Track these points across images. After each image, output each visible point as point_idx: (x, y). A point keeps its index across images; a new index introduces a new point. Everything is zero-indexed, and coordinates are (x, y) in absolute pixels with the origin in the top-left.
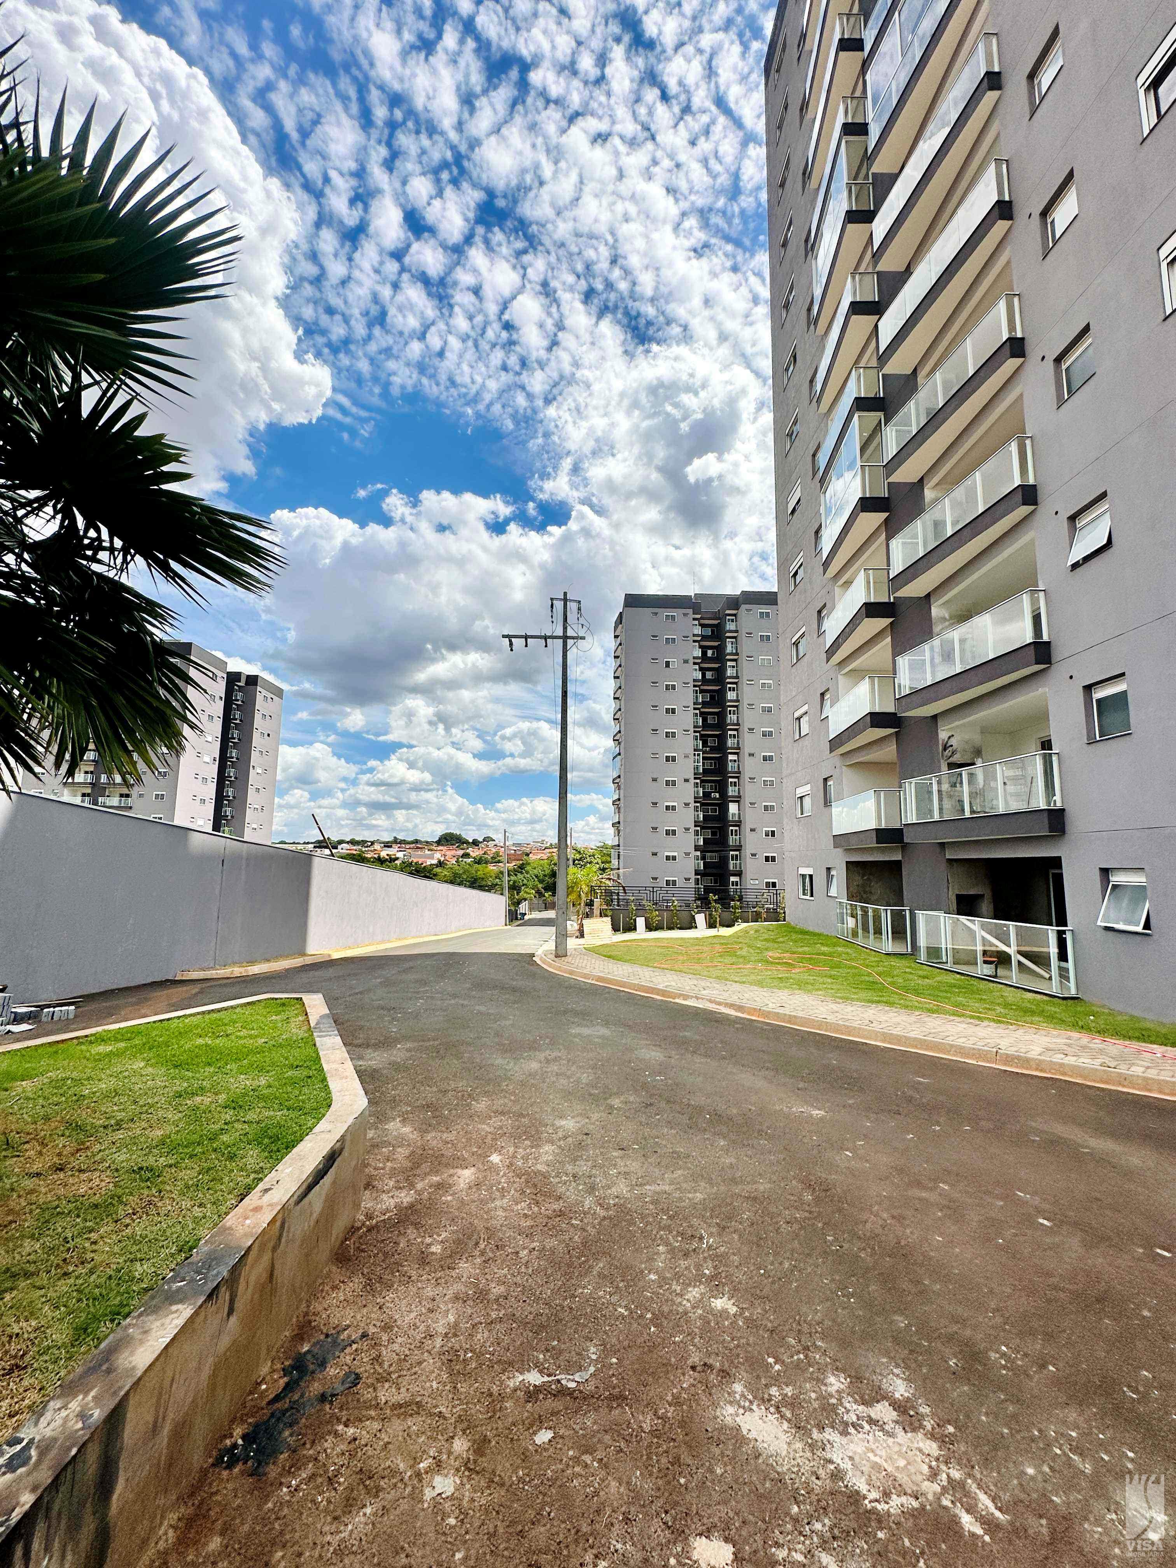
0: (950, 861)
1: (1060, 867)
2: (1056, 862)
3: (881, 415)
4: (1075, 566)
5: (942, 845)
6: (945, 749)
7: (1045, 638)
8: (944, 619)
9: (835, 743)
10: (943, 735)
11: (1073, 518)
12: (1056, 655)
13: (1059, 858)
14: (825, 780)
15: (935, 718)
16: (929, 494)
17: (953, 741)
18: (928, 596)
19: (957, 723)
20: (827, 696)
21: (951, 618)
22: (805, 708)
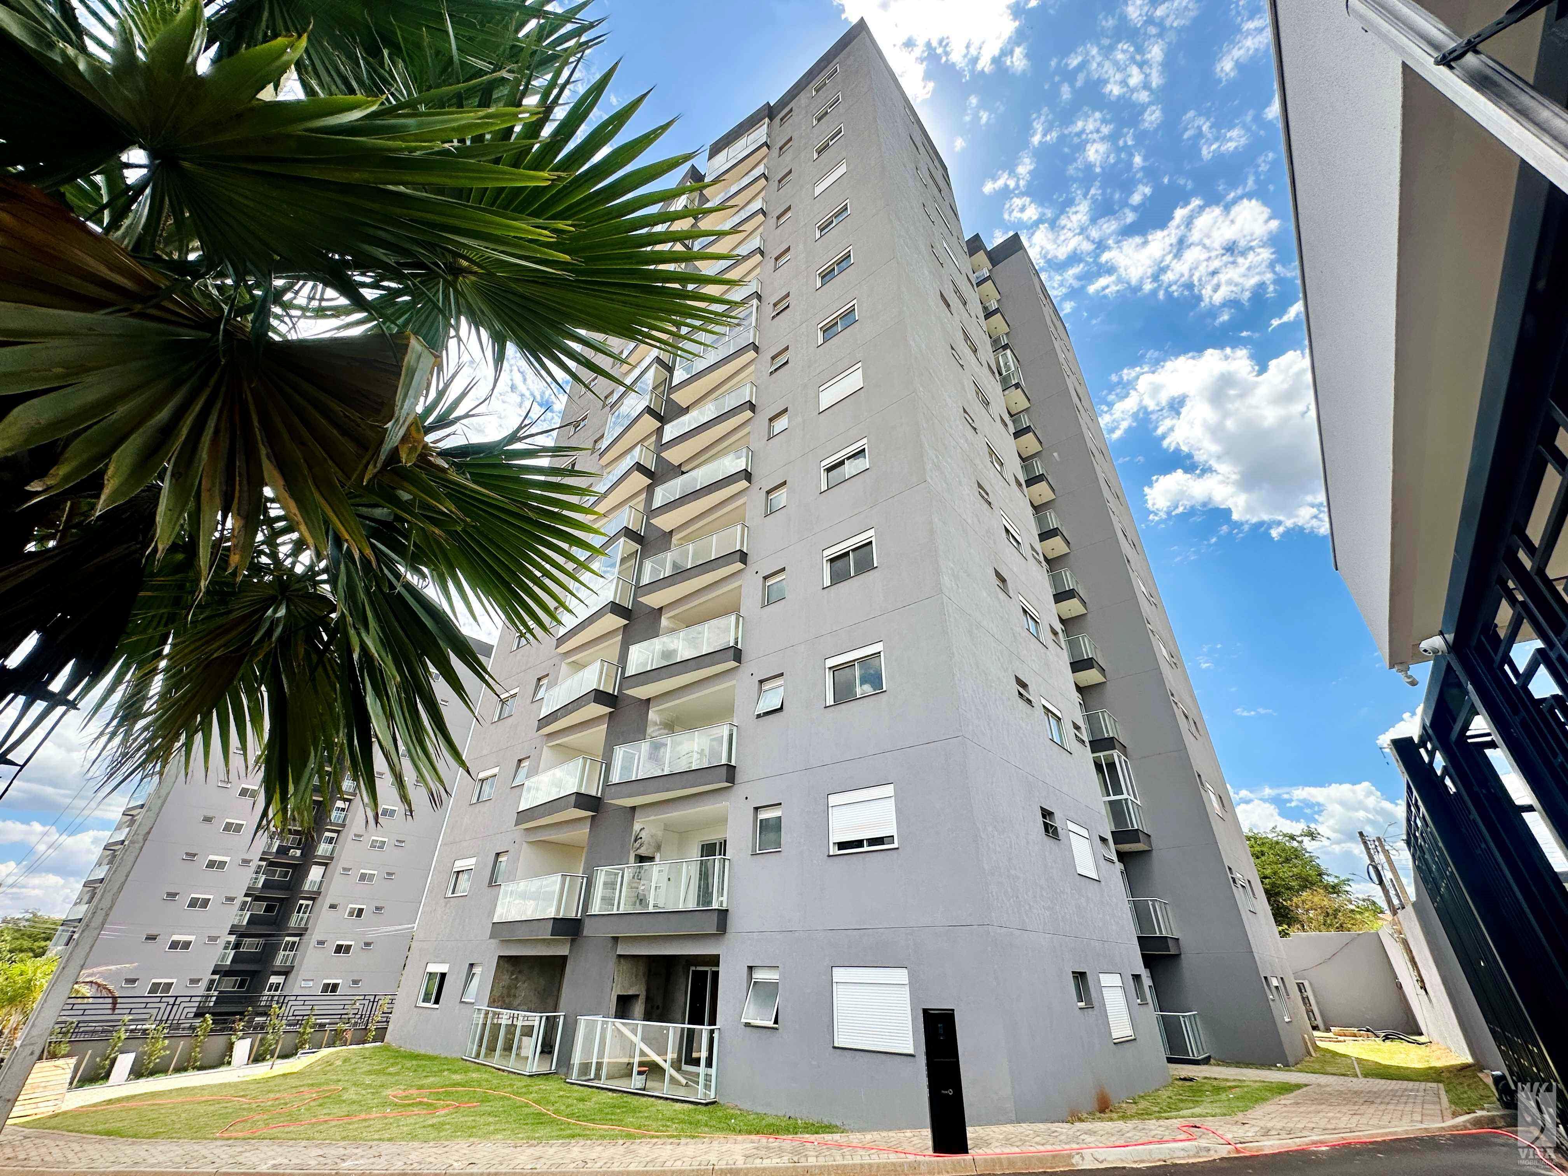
0: (620, 956)
1: (718, 965)
3: (639, 547)
4: (759, 716)
5: (616, 939)
6: (635, 841)
7: (733, 763)
8: (656, 724)
9: (524, 816)
10: (637, 827)
11: (761, 682)
12: (739, 777)
13: (717, 957)
14: (498, 854)
15: (633, 809)
16: (664, 622)
18: (649, 700)
20: (525, 764)
22: (496, 770)
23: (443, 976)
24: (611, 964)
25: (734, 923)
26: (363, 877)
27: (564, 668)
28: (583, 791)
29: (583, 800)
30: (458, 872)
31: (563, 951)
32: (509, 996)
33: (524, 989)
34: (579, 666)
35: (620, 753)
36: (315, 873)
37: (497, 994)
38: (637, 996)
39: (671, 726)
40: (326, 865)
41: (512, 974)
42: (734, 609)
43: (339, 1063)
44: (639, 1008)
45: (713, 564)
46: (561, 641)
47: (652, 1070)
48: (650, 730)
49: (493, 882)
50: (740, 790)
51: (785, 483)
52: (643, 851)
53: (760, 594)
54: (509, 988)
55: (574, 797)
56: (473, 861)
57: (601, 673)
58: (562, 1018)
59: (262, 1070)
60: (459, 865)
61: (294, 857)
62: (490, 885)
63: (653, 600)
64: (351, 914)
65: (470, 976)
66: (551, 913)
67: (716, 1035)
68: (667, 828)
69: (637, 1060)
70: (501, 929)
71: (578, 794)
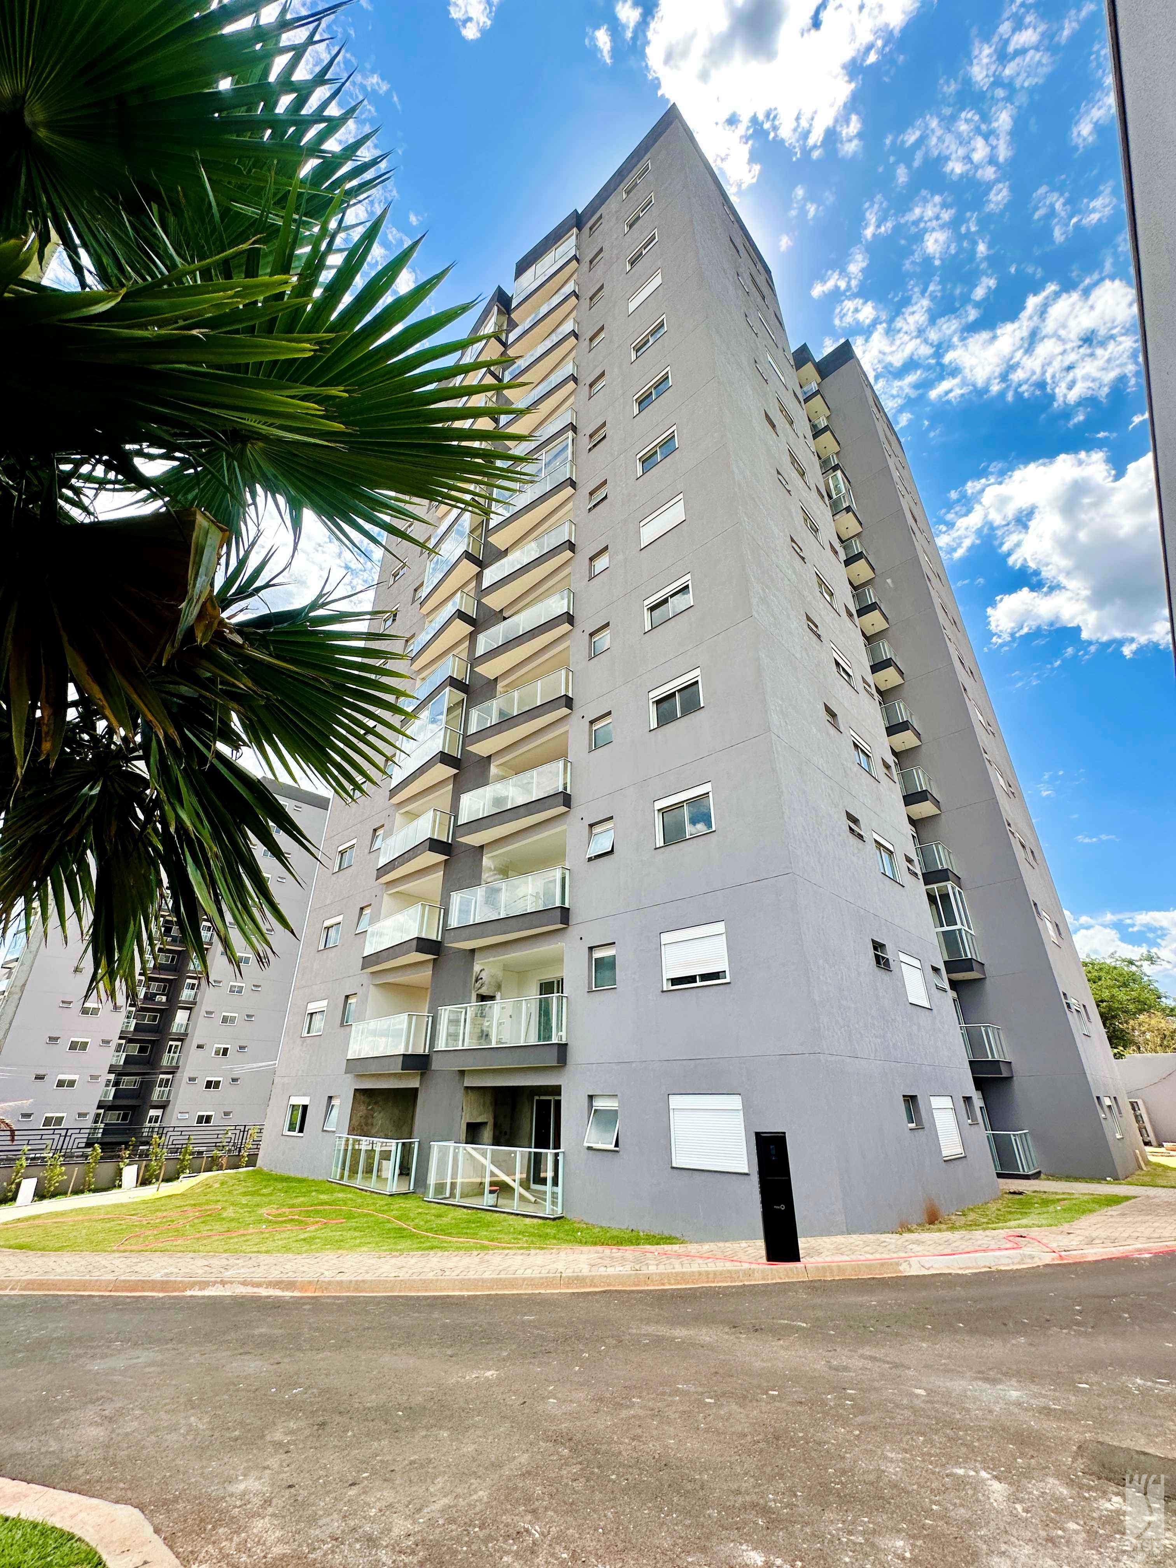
0: (467, 1088)
1: (560, 1094)
2: (556, 1090)
3: (465, 696)
4: (590, 859)
5: (462, 1073)
6: (476, 981)
7: (567, 906)
8: (490, 870)
9: (368, 961)
10: (477, 968)
11: (591, 826)
12: (573, 920)
13: (559, 1087)
14: (347, 997)
15: (473, 951)
16: (494, 770)
17: (483, 975)
18: (482, 847)
19: (491, 959)
20: (367, 911)
21: (495, 869)
22: (339, 919)
23: (305, 1108)
24: (460, 1094)
25: (575, 1056)
26: (225, 1020)
27: (398, 818)
28: (423, 936)
29: (423, 945)
30: (312, 1014)
31: (414, 1083)
32: (367, 1124)
33: (380, 1119)
34: (413, 816)
35: (456, 898)
36: (181, 1017)
37: (355, 1122)
38: (486, 1123)
39: (505, 871)
40: (190, 1009)
41: (369, 1104)
42: (562, 754)
43: (217, 1185)
44: (487, 1134)
45: (541, 710)
46: (393, 792)
47: (500, 1188)
48: (485, 876)
49: (344, 1023)
50: (574, 931)
51: (607, 625)
52: (484, 991)
53: (587, 737)
54: (366, 1117)
55: (415, 942)
56: (324, 1003)
57: (435, 821)
58: (416, 1145)
59: (150, 1192)
60: (312, 1007)
61: (160, 1003)
62: (342, 1025)
63: (481, 749)
64: (217, 1053)
65: (329, 1107)
66: (401, 1051)
67: (560, 1158)
68: (506, 968)
69: (487, 1180)
70: (355, 1066)
71: (419, 939)
